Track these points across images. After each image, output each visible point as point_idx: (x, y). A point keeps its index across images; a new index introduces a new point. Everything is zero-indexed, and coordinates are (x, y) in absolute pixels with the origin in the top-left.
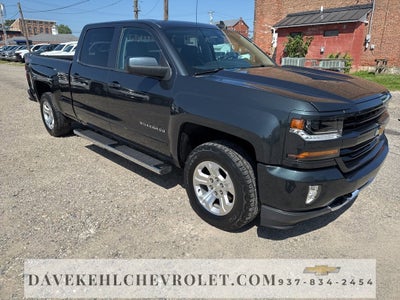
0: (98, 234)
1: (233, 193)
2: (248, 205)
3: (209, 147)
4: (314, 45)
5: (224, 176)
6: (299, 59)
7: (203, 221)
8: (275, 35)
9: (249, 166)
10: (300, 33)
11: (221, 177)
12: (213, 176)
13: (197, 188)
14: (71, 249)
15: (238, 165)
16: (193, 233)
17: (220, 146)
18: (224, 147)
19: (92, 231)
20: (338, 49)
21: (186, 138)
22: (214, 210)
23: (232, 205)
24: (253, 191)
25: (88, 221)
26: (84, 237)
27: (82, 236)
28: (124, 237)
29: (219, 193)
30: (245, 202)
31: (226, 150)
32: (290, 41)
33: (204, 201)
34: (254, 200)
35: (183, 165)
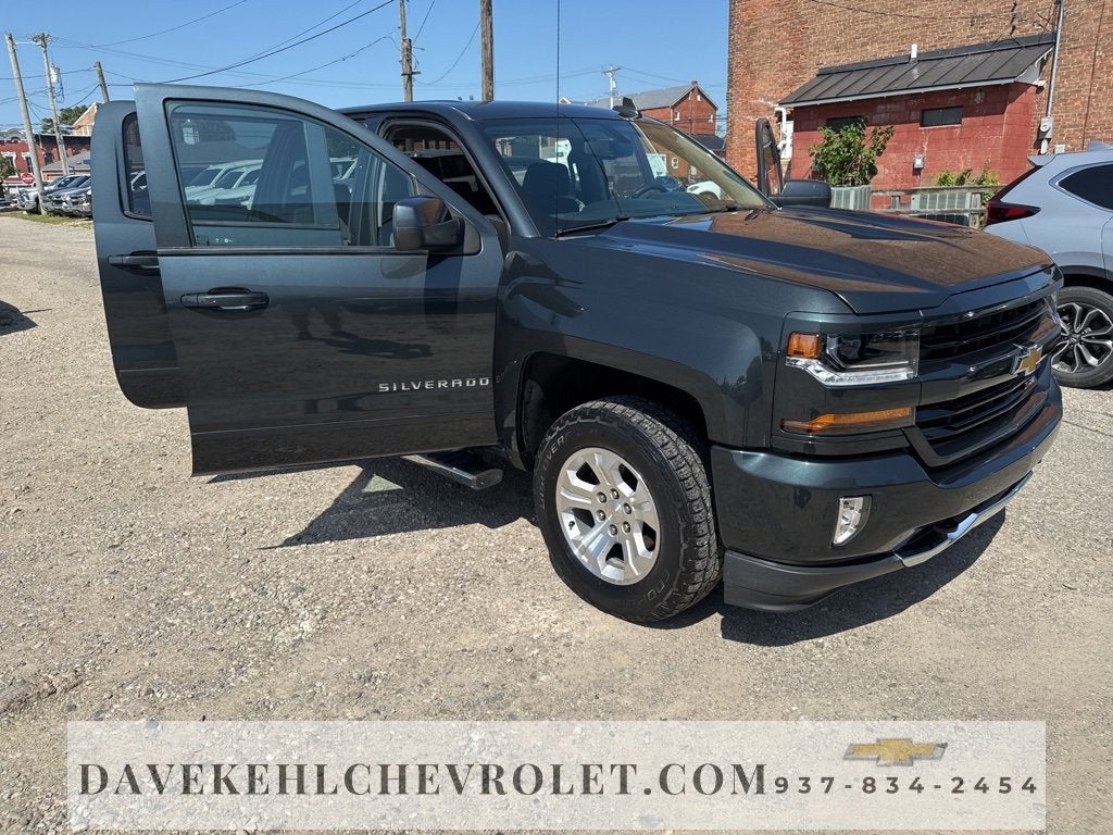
0: (321, 632)
1: (655, 525)
2: (693, 554)
3: (594, 412)
4: (896, 149)
5: (632, 483)
6: (853, 191)
7: (582, 603)
8: (788, 127)
9: (692, 456)
10: (855, 120)
11: (624, 488)
12: (605, 486)
13: (567, 519)
14: (257, 665)
15: (665, 453)
16: (557, 630)
17: (619, 408)
18: (629, 412)
19: (307, 626)
20: (961, 161)
21: (535, 393)
22: (609, 572)
23: (652, 556)
24: (703, 516)
25: (296, 603)
26: (289, 640)
27: (284, 637)
28: (385, 640)
29: (622, 529)
30: (685, 546)
31: (636, 416)
32: (830, 142)
33: (584, 551)
34: (707, 542)
35: (530, 462)
